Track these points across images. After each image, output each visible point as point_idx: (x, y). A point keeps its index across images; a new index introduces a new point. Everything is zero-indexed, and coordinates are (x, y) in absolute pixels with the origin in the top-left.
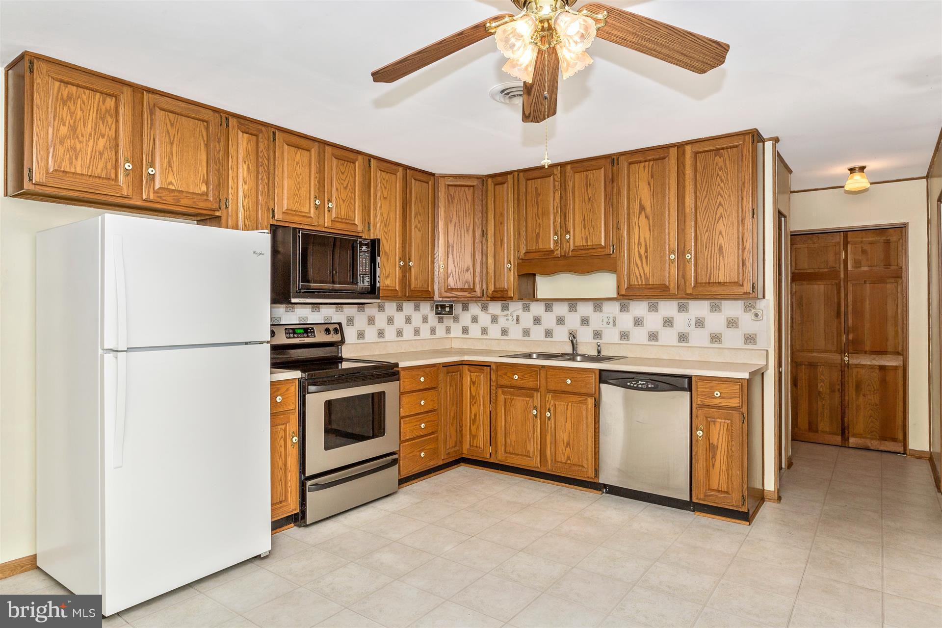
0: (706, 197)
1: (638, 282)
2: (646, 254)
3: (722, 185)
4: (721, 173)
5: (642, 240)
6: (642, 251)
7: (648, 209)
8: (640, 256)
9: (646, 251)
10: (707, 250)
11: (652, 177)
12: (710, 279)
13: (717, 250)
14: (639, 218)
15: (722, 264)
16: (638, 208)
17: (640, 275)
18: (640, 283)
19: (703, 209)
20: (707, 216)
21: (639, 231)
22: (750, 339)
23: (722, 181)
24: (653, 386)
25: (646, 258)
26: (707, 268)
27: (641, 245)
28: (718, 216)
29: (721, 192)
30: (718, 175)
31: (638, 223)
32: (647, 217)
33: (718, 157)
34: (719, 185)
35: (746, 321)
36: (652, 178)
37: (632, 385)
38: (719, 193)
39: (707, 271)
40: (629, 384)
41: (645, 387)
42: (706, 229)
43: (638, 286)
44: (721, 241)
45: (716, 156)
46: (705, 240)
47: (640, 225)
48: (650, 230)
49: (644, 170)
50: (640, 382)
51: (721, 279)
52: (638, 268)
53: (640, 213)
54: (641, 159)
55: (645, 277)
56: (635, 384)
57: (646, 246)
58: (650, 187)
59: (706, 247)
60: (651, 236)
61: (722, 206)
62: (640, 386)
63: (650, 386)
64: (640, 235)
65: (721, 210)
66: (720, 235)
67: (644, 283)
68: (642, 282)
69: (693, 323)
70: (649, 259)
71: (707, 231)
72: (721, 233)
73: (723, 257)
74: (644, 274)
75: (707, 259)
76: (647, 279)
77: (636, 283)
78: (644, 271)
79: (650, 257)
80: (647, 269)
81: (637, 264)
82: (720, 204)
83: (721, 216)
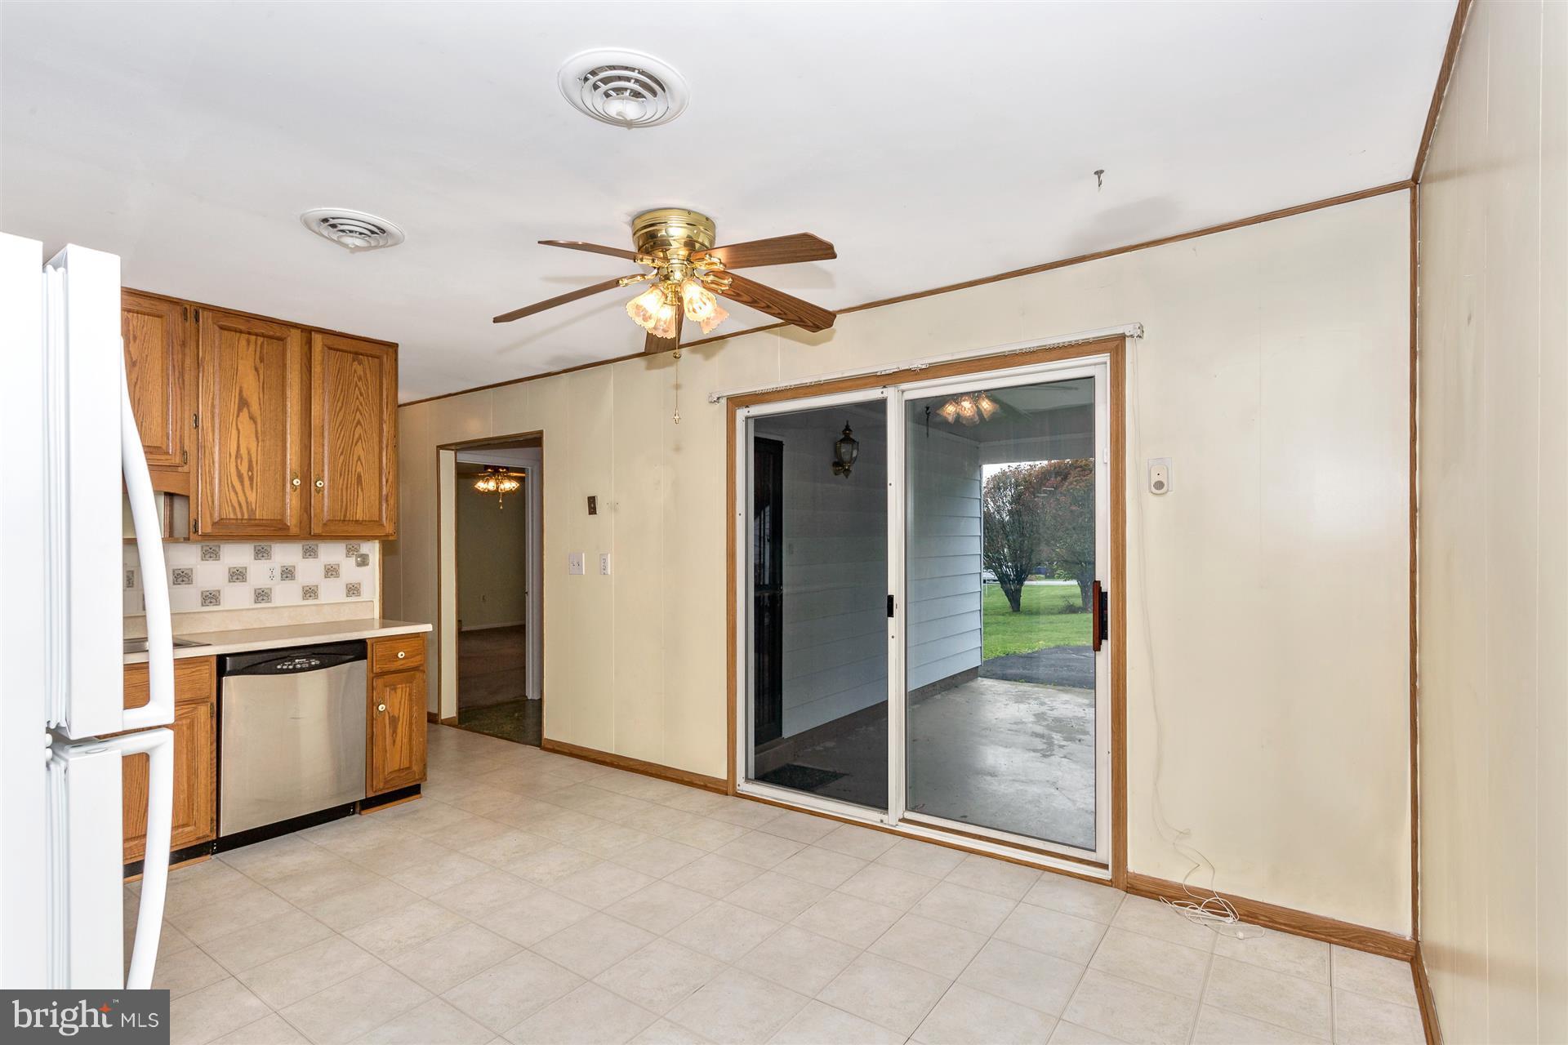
0: (340, 410)
1: (235, 514)
2: (250, 473)
3: (361, 399)
4: (360, 384)
5: (243, 451)
6: (244, 469)
7: (255, 407)
8: (240, 476)
9: (250, 468)
10: (342, 479)
11: (262, 360)
12: (345, 516)
13: (354, 480)
14: (238, 416)
15: (361, 498)
16: (237, 402)
17: (240, 505)
18: (239, 517)
19: (337, 425)
20: (342, 435)
21: (239, 437)
22: (353, 590)
23: (361, 394)
24: (318, 662)
25: (251, 479)
26: (342, 502)
27: (242, 458)
28: (357, 436)
29: (360, 407)
30: (356, 385)
31: (237, 425)
32: (252, 418)
33: (356, 363)
34: (357, 398)
35: (348, 568)
36: (261, 362)
37: (285, 667)
38: (358, 409)
39: (342, 506)
40: (279, 667)
41: (307, 665)
42: (341, 450)
43: (234, 521)
44: (359, 469)
45: (354, 360)
46: (340, 465)
47: (240, 427)
48: (257, 439)
49: (248, 349)
50: (297, 661)
51: (359, 517)
52: (236, 493)
53: (240, 410)
54: (243, 328)
55: (248, 507)
56: (289, 665)
57: (250, 462)
58: (258, 375)
59: (341, 475)
60: (259, 448)
61: (361, 425)
62: (299, 666)
63: (313, 663)
64: (241, 442)
65: (359, 430)
66: (359, 462)
67: (246, 517)
68: (243, 514)
69: (278, 573)
70: (255, 481)
71: (342, 453)
72: (359, 459)
73: (362, 490)
74: (247, 503)
75: (342, 490)
76: (252, 512)
77: (232, 516)
78: (246, 499)
79: (258, 479)
80: (252, 497)
81: (233, 487)
82: (359, 423)
83: (360, 438)
